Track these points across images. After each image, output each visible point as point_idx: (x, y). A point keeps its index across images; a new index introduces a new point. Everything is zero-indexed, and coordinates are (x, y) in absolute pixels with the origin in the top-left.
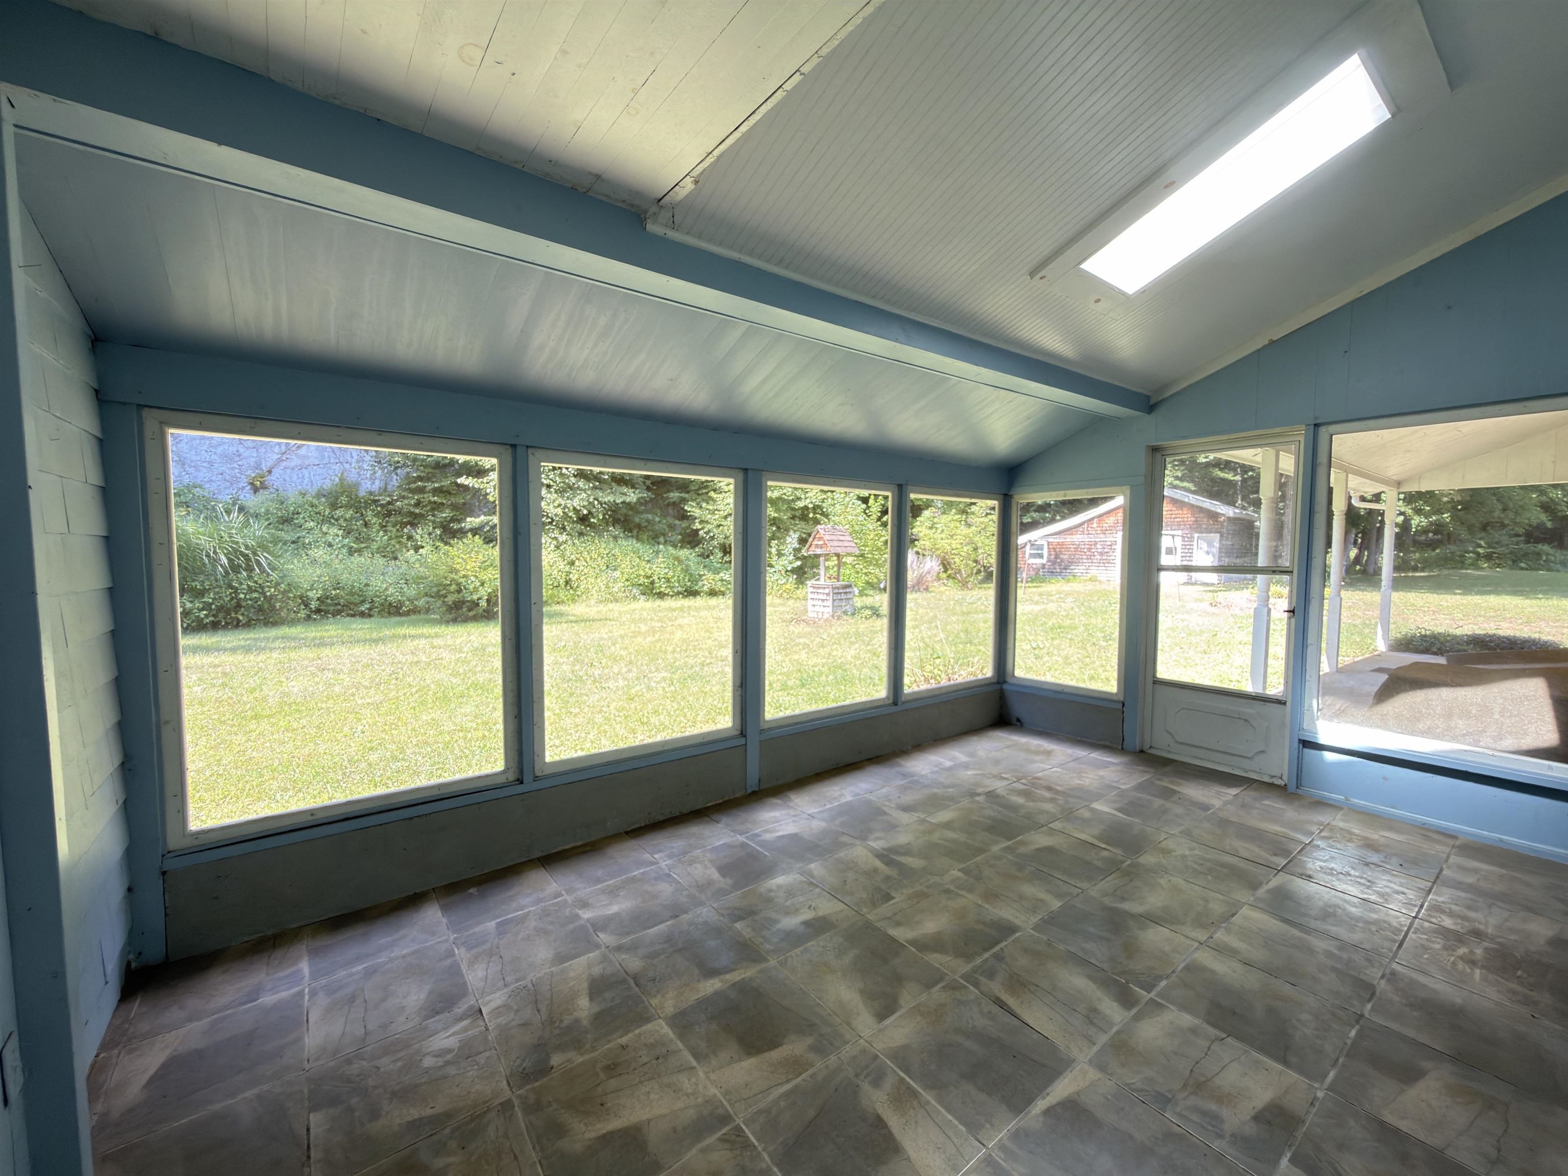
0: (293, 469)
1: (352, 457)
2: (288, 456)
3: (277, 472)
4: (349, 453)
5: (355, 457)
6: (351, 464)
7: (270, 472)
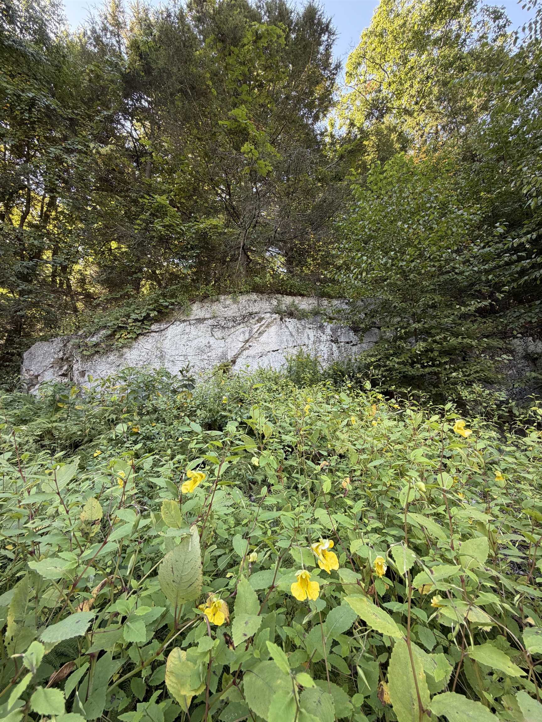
0: (254, 357)
1: (309, 338)
2: (251, 344)
3: (240, 361)
4: (306, 335)
5: (312, 339)
6: (308, 347)
7: (234, 362)
